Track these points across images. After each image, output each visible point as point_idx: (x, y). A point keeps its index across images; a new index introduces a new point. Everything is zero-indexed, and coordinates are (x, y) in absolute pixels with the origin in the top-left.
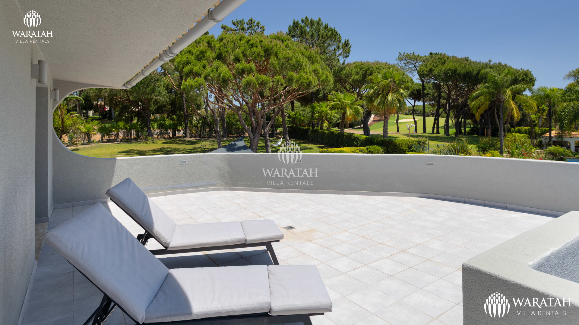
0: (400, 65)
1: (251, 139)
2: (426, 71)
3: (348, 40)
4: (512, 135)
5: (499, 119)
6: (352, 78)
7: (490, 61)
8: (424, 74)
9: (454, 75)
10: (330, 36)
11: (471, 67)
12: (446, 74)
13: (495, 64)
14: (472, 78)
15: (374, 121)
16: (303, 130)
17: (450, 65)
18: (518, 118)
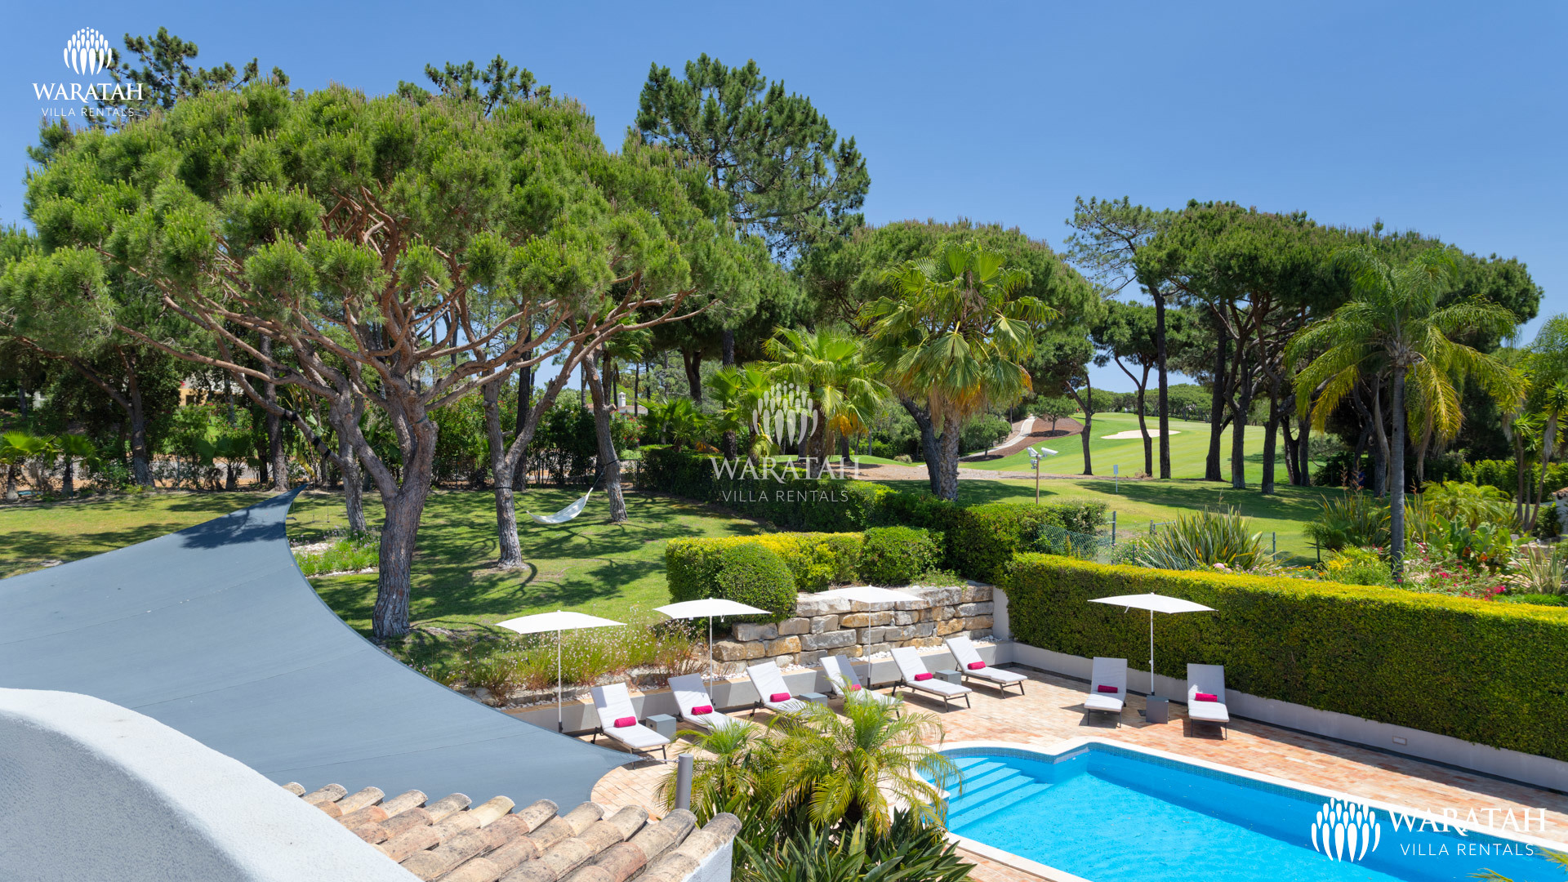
0: (1081, 240)
1: (389, 499)
2: (1160, 261)
3: (852, 143)
4: (1443, 490)
5: (1389, 434)
6: (861, 278)
7: (1379, 227)
8: (1150, 272)
9: (1248, 275)
10: (783, 127)
11: (1307, 248)
12: (1223, 269)
13: (1395, 235)
14: (1310, 284)
15: (1034, 435)
16: (697, 465)
17: (1236, 241)
18: (1451, 427)
